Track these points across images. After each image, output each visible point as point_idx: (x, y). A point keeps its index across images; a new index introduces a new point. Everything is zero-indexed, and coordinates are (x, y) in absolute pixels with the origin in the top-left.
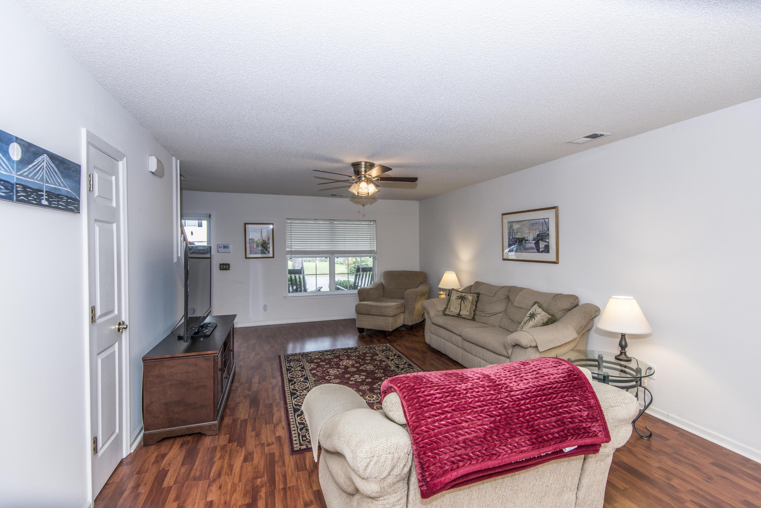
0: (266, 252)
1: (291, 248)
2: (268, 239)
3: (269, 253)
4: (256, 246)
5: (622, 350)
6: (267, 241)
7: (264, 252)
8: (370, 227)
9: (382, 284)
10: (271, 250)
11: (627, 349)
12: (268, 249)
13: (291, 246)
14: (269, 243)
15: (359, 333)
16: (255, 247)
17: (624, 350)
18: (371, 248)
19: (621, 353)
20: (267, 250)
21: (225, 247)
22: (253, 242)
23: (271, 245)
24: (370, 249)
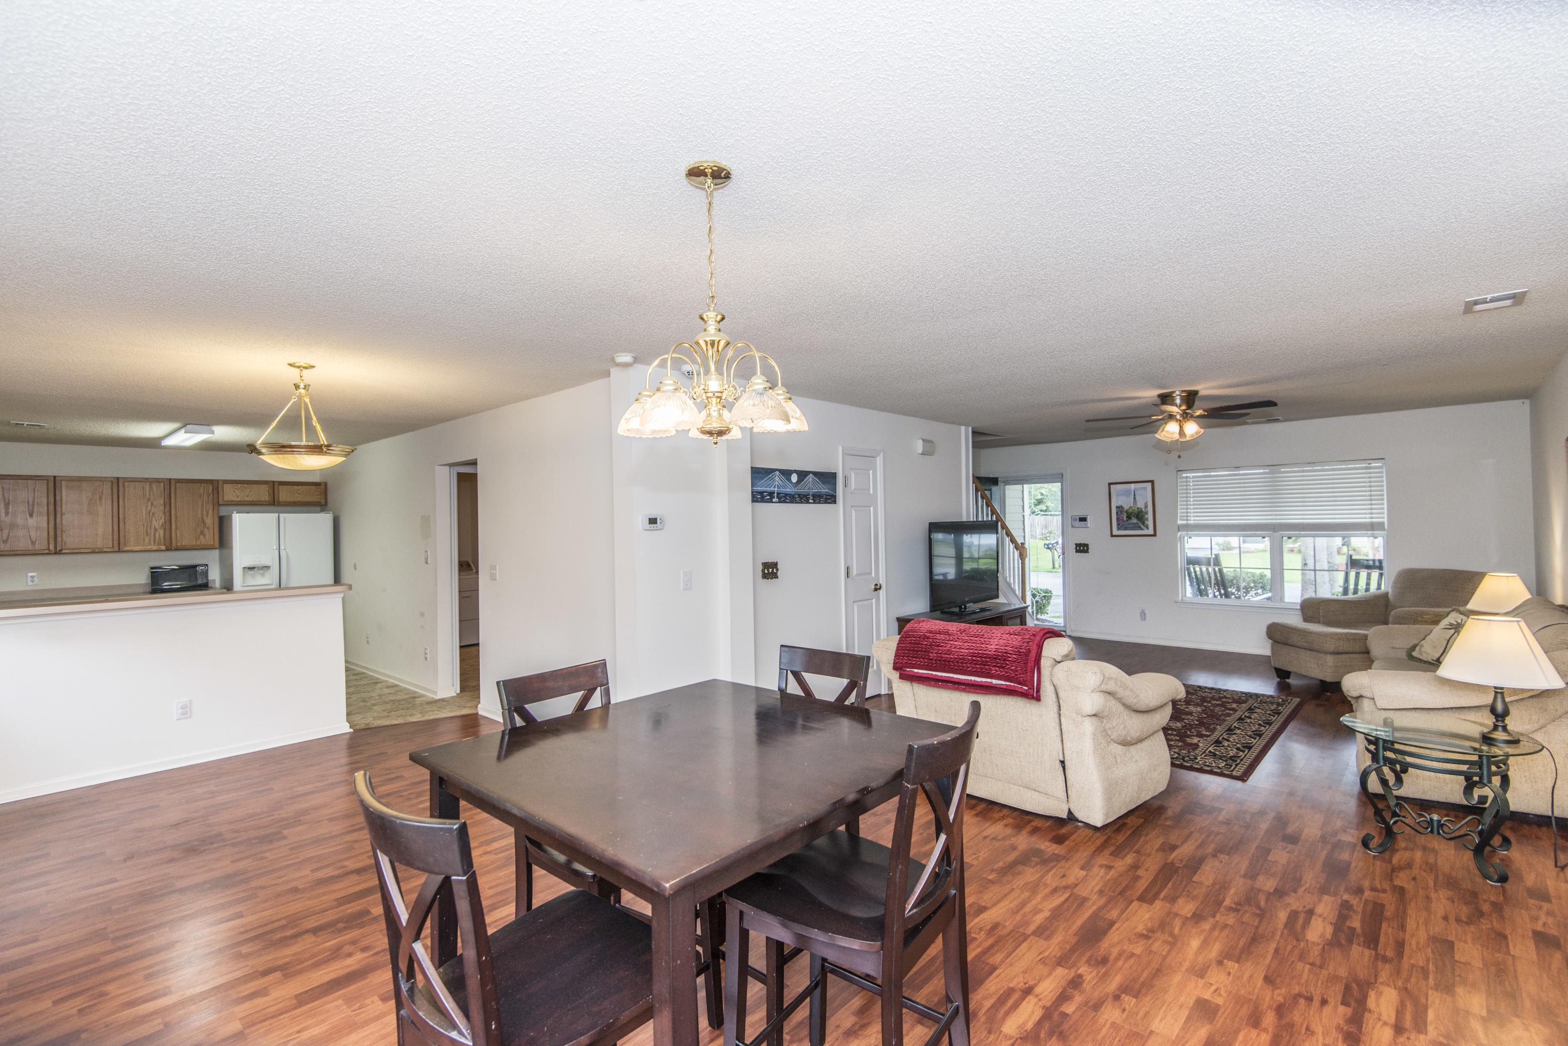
0: (1142, 526)
1: (1187, 520)
2: (1146, 507)
3: (1147, 528)
4: (1127, 517)
5: (1497, 721)
6: (1143, 510)
7: (1140, 527)
8: (1370, 473)
9: (1385, 596)
10: (1150, 523)
11: (1508, 720)
12: (1146, 522)
13: (1187, 516)
14: (1147, 513)
15: (1278, 677)
16: (1125, 519)
17: (1503, 721)
18: (1372, 518)
19: (1495, 728)
20: (1143, 524)
21: (1083, 519)
22: (1121, 512)
23: (1150, 516)
24: (1370, 520)
